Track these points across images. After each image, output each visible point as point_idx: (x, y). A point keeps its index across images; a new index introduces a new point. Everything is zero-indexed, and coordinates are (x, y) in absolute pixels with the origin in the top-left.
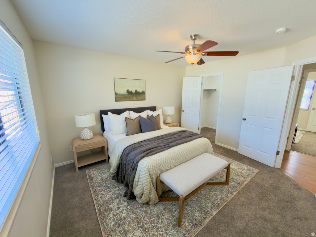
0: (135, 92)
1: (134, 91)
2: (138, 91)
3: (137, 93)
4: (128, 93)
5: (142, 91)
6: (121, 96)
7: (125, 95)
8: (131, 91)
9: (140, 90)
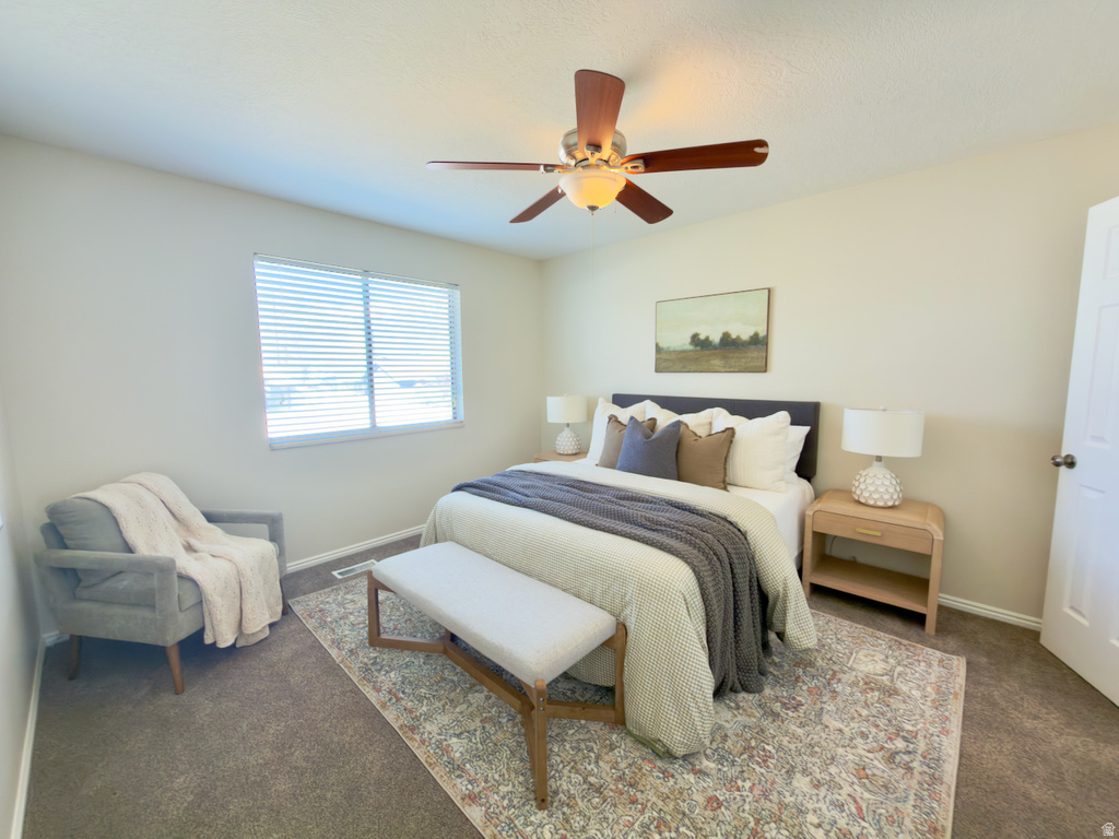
0: (722, 340)
1: (716, 338)
2: (734, 336)
3: (729, 344)
4: (696, 345)
5: (752, 334)
6: (673, 356)
7: (683, 351)
8: (707, 338)
9: (743, 332)
